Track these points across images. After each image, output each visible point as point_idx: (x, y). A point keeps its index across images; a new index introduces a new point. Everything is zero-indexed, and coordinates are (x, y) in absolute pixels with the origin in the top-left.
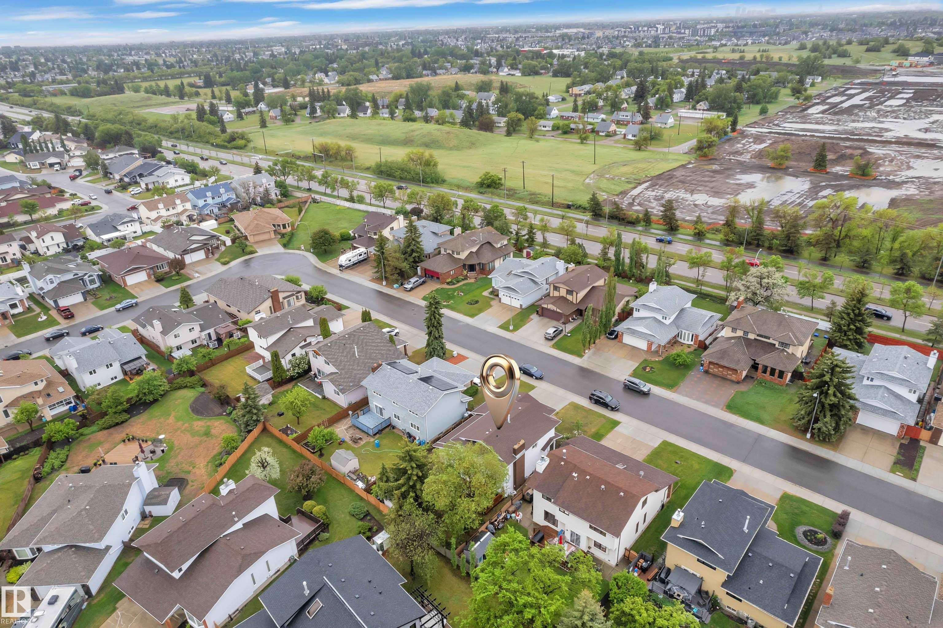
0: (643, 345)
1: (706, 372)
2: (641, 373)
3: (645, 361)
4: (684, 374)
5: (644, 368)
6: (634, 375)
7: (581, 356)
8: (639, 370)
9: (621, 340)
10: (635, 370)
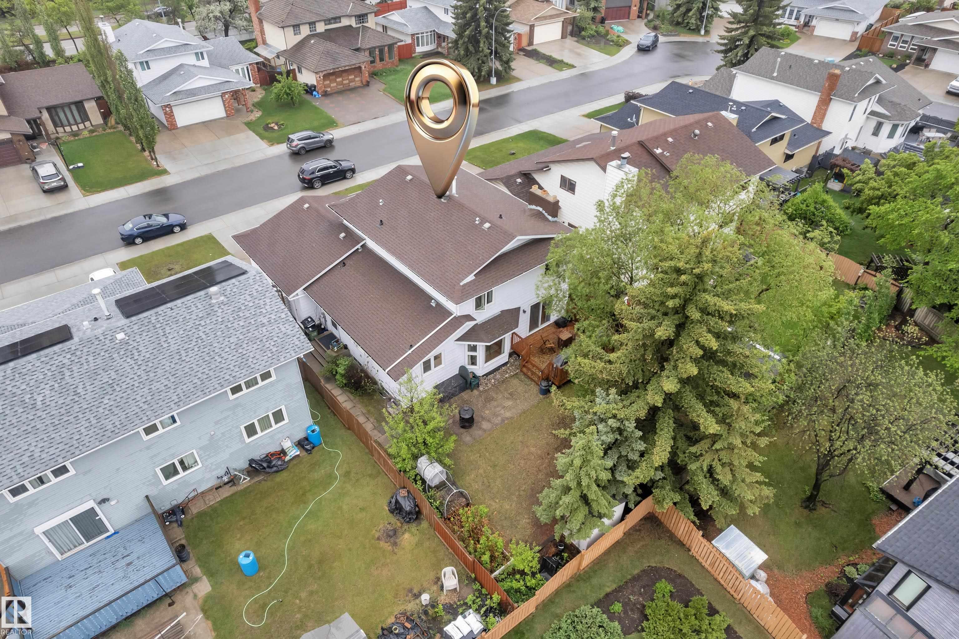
0: (214, 110)
1: (325, 94)
2: (275, 135)
3: (250, 125)
4: (316, 108)
5: (267, 128)
6: (273, 141)
7: (164, 172)
8: (266, 134)
9: (172, 126)
10: (262, 138)
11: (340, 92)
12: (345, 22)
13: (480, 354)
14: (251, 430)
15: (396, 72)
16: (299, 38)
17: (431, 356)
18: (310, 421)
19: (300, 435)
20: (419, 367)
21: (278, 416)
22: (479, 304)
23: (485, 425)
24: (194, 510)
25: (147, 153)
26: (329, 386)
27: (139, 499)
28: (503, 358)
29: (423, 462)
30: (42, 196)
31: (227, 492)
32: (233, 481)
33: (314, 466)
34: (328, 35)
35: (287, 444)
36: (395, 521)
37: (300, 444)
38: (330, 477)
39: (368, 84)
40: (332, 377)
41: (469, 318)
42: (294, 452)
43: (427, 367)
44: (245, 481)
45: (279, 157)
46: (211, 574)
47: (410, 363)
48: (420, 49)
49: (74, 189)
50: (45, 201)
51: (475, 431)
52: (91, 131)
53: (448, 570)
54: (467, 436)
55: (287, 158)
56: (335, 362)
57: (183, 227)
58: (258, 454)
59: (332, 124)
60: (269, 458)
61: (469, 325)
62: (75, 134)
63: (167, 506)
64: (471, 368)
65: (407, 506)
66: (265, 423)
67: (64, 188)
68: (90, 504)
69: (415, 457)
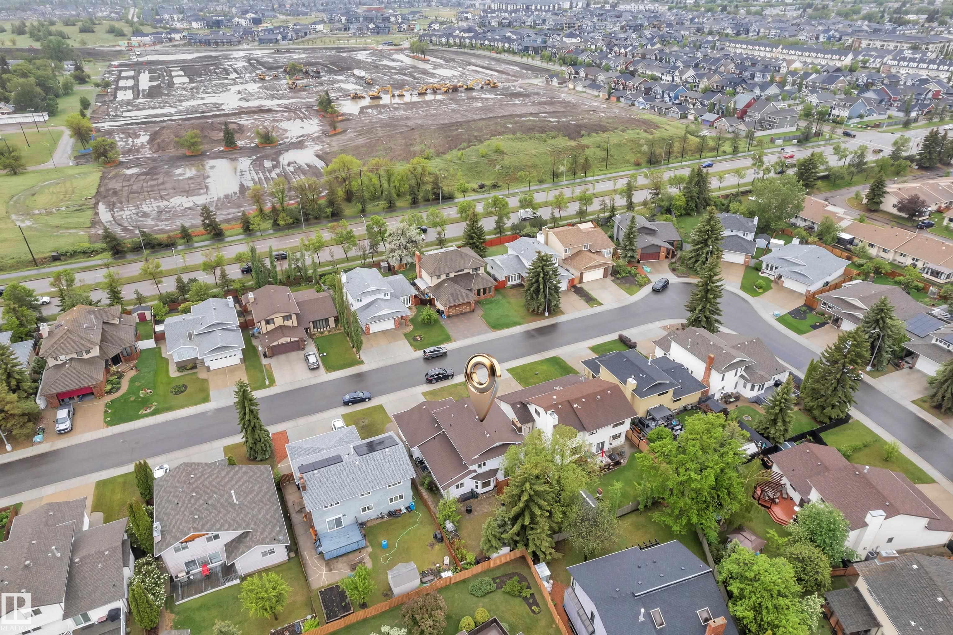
0: (390, 325)
1: (449, 317)
2: (418, 344)
3: (406, 335)
4: (441, 327)
5: (415, 339)
6: (417, 348)
7: (362, 362)
8: (414, 343)
9: (367, 333)
10: (411, 345)
11: (457, 315)
12: (466, 271)
13: (480, 484)
14: (391, 500)
15: (492, 302)
16: (439, 280)
17: (459, 483)
18: (411, 500)
19: (407, 505)
20: (454, 486)
21: (401, 497)
22: (480, 466)
23: (476, 513)
24: (369, 524)
25: (354, 349)
26: (420, 488)
27: (353, 517)
28: (491, 488)
29: (447, 522)
30: (308, 371)
31: (380, 521)
32: (382, 517)
33: (410, 517)
34: (455, 280)
35: (402, 508)
36: (434, 541)
37: (407, 508)
38: (416, 523)
39: (473, 311)
40: (422, 484)
41: (475, 471)
42: (404, 511)
43: (457, 487)
44: (386, 518)
45: (417, 359)
46: (372, 546)
47: (449, 485)
48: (510, 283)
49: (322, 368)
50: (310, 374)
51: (471, 515)
52: (329, 331)
53: (446, 557)
54: (467, 516)
55: (422, 360)
56: (424, 478)
57: (370, 399)
58: (392, 509)
59: (448, 339)
60: (395, 511)
61: (474, 474)
62: (322, 333)
63: (360, 522)
64: (476, 490)
65: (439, 536)
66: (396, 499)
67: (317, 368)
68: (341, 515)
69: (445, 520)
